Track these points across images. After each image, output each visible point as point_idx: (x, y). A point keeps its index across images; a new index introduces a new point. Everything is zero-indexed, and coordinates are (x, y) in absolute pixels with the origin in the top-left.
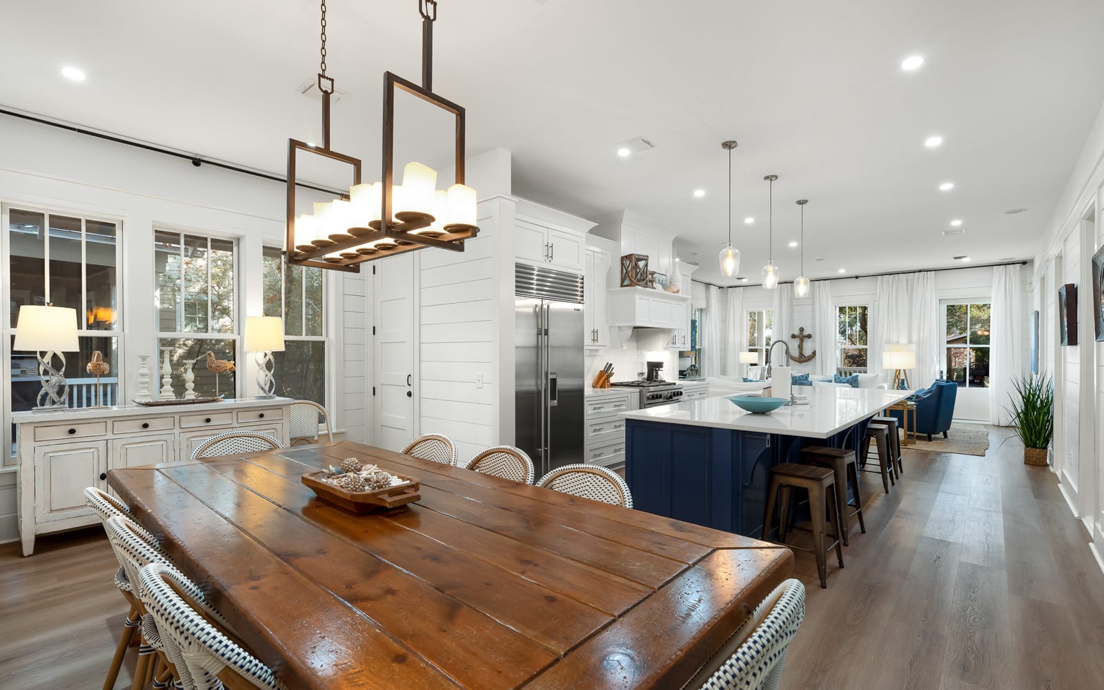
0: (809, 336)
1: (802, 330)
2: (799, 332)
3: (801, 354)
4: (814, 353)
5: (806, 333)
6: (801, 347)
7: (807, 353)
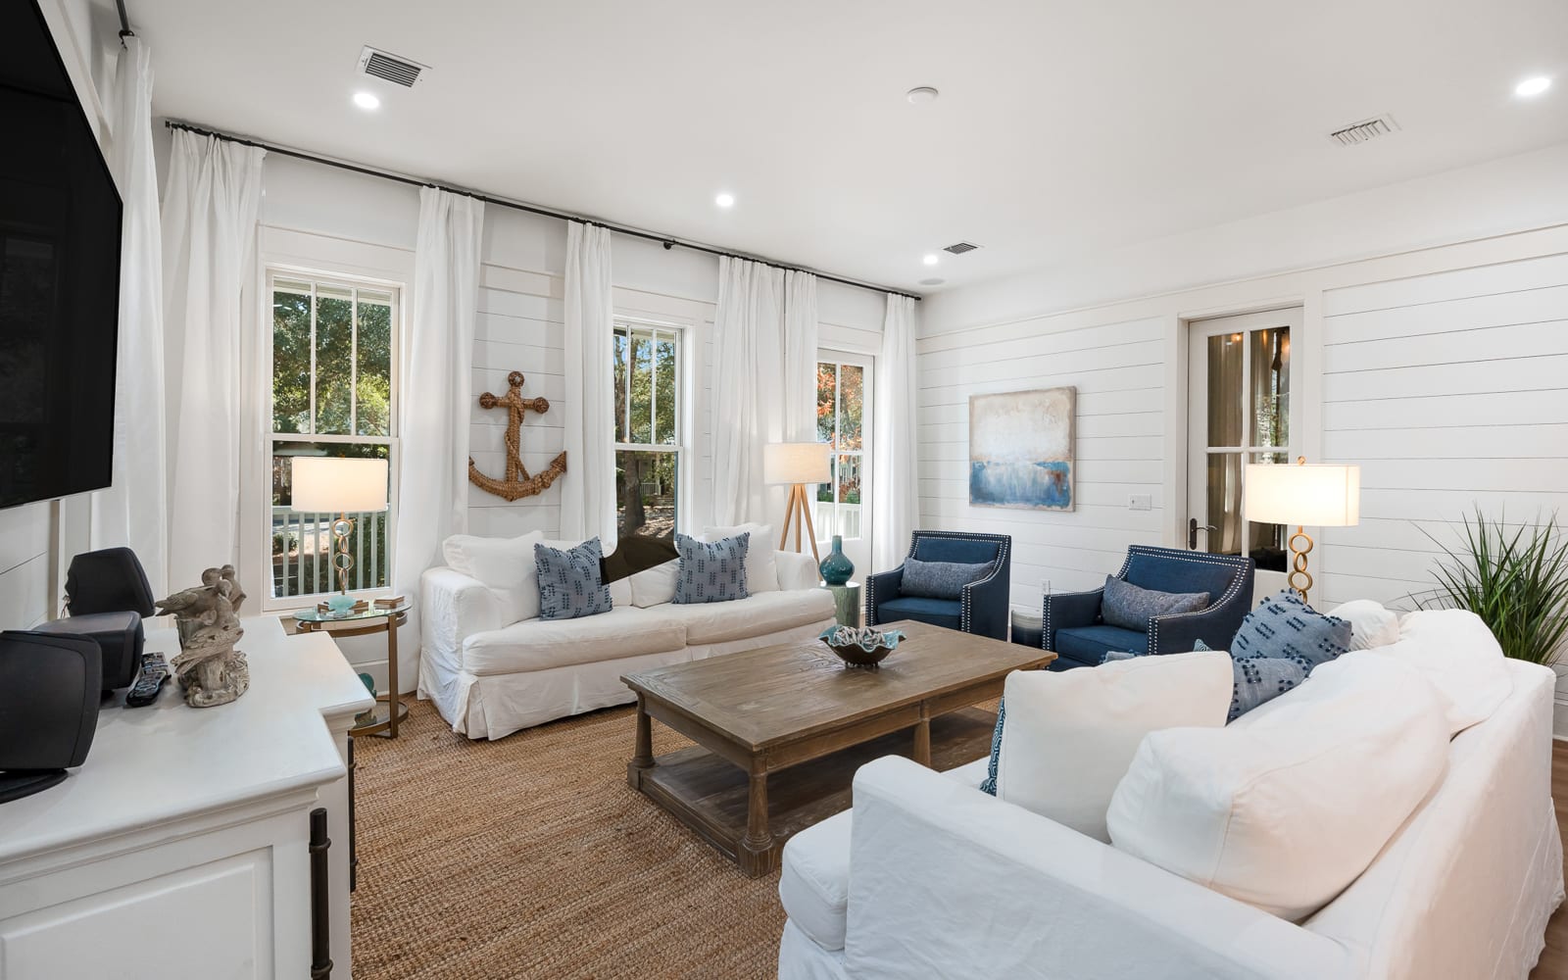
0: (540, 406)
1: (515, 381)
2: (507, 386)
3: (514, 462)
4: (560, 464)
5: (530, 392)
6: (512, 439)
7: (535, 462)
